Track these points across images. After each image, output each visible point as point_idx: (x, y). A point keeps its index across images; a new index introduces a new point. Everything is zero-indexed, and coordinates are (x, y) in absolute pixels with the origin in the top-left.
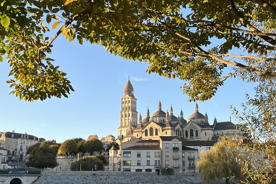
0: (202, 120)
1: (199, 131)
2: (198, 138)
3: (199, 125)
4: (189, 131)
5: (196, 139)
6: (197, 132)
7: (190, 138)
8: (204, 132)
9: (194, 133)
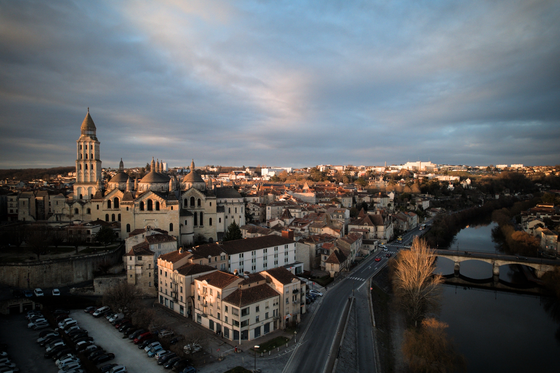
0: (202, 185)
1: (202, 200)
2: (201, 208)
3: (199, 190)
4: (190, 200)
5: (199, 209)
6: (199, 201)
7: (190, 208)
8: (209, 201)
9: (196, 202)
